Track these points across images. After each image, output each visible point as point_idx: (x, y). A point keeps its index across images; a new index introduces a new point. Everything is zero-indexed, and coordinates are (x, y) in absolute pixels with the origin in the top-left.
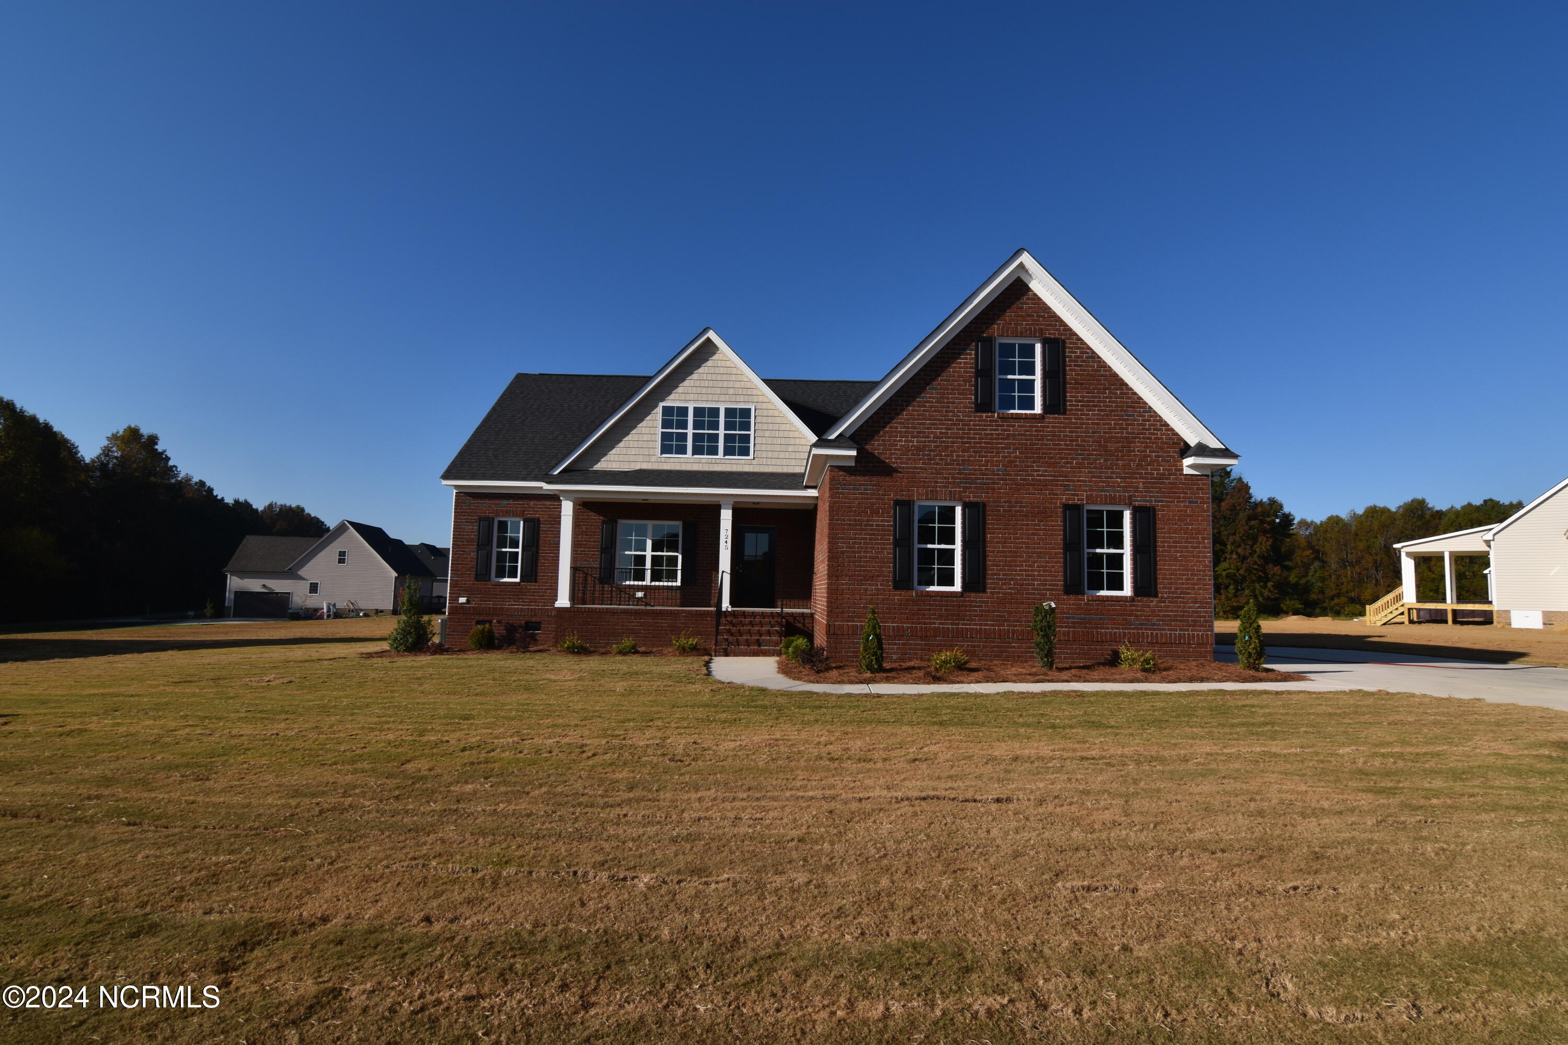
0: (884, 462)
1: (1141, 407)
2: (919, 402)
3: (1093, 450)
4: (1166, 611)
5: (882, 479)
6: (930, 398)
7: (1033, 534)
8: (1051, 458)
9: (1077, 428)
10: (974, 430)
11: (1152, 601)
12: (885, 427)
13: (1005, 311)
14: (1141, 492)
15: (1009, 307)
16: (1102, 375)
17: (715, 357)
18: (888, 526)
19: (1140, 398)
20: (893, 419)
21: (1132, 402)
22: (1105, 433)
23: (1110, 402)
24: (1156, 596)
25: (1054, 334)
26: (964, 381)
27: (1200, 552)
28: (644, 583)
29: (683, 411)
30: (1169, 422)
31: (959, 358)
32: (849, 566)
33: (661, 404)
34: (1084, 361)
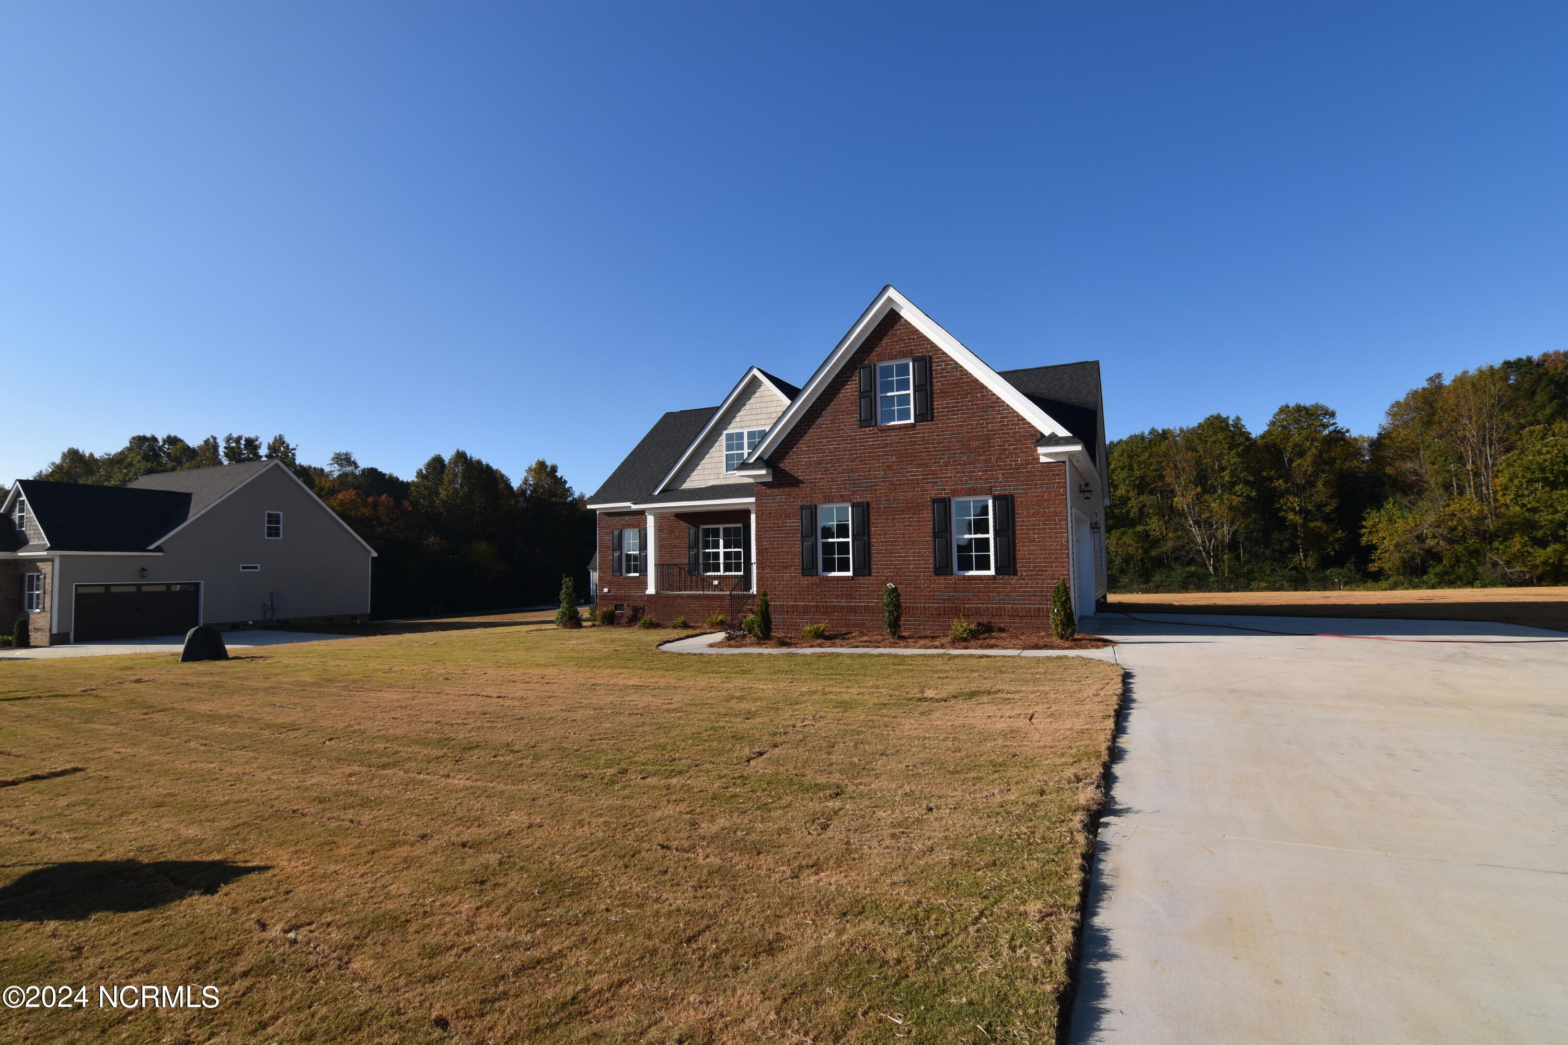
0: (793, 476)
1: (1000, 406)
2: (818, 425)
3: (958, 449)
4: (1026, 587)
5: (792, 489)
6: (825, 420)
7: (908, 526)
8: (922, 460)
9: (943, 431)
10: (859, 442)
11: (1012, 579)
12: (793, 448)
13: (881, 339)
14: (1001, 482)
15: (885, 335)
16: (964, 383)
18: (797, 526)
19: (998, 398)
20: (799, 441)
21: (992, 403)
22: (967, 433)
23: (972, 405)
24: (1015, 573)
25: (923, 352)
26: (850, 403)
27: (1057, 533)
28: (719, 574)
29: (740, 436)
30: (1025, 417)
31: (846, 385)
32: (770, 559)
33: (725, 432)
34: (948, 372)
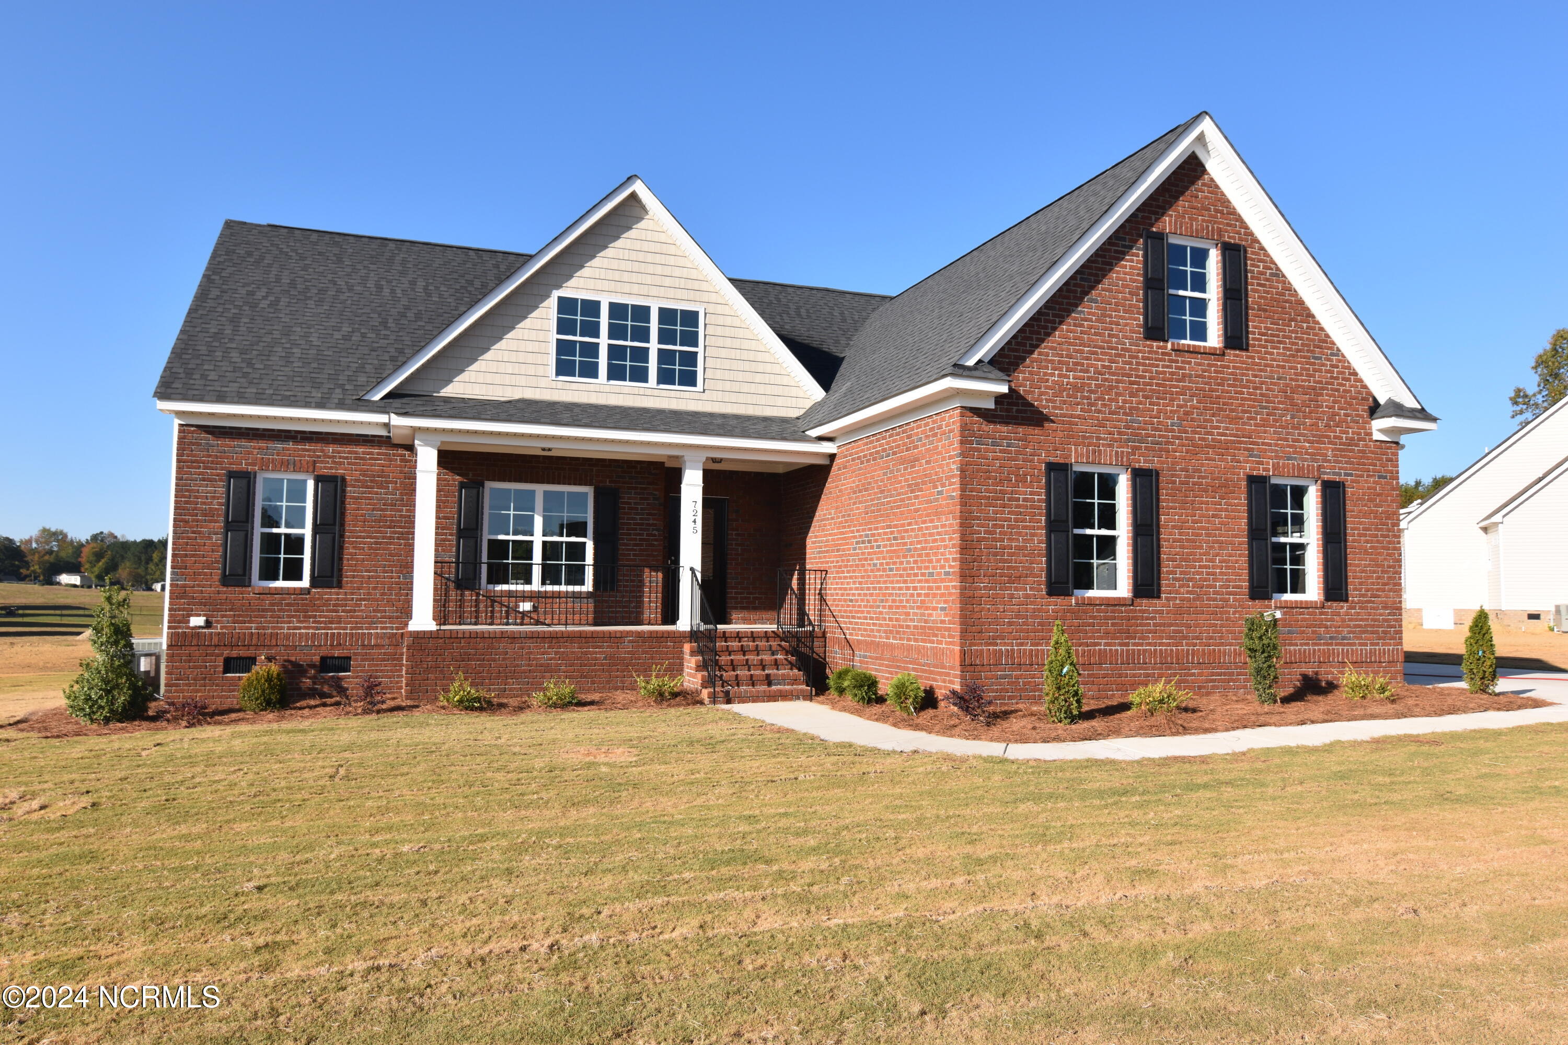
0: (1033, 405)
1: (1329, 348)
2: (1075, 319)
3: (1279, 402)
4: (1356, 620)
5: (1030, 430)
6: (1089, 313)
7: (1213, 516)
8: (1232, 411)
9: (1261, 370)
10: (1144, 365)
11: (1342, 607)
12: (1032, 352)
13: (1177, 198)
14: (1329, 461)
15: (1182, 193)
16: (1287, 301)
17: (642, 225)
18: (1039, 501)
19: (1327, 336)
20: (1043, 341)
21: (1320, 341)
22: (1291, 379)
23: (1296, 338)
24: (1347, 601)
25: (1234, 238)
26: (1130, 293)
27: (1389, 542)
29: (592, 307)
30: (1358, 370)
31: (1122, 259)
32: (989, 560)
33: (556, 294)
34: (1267, 280)
